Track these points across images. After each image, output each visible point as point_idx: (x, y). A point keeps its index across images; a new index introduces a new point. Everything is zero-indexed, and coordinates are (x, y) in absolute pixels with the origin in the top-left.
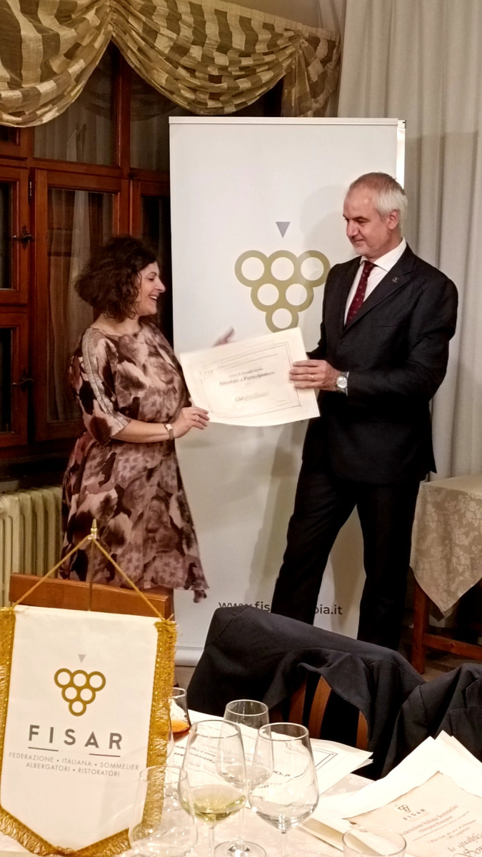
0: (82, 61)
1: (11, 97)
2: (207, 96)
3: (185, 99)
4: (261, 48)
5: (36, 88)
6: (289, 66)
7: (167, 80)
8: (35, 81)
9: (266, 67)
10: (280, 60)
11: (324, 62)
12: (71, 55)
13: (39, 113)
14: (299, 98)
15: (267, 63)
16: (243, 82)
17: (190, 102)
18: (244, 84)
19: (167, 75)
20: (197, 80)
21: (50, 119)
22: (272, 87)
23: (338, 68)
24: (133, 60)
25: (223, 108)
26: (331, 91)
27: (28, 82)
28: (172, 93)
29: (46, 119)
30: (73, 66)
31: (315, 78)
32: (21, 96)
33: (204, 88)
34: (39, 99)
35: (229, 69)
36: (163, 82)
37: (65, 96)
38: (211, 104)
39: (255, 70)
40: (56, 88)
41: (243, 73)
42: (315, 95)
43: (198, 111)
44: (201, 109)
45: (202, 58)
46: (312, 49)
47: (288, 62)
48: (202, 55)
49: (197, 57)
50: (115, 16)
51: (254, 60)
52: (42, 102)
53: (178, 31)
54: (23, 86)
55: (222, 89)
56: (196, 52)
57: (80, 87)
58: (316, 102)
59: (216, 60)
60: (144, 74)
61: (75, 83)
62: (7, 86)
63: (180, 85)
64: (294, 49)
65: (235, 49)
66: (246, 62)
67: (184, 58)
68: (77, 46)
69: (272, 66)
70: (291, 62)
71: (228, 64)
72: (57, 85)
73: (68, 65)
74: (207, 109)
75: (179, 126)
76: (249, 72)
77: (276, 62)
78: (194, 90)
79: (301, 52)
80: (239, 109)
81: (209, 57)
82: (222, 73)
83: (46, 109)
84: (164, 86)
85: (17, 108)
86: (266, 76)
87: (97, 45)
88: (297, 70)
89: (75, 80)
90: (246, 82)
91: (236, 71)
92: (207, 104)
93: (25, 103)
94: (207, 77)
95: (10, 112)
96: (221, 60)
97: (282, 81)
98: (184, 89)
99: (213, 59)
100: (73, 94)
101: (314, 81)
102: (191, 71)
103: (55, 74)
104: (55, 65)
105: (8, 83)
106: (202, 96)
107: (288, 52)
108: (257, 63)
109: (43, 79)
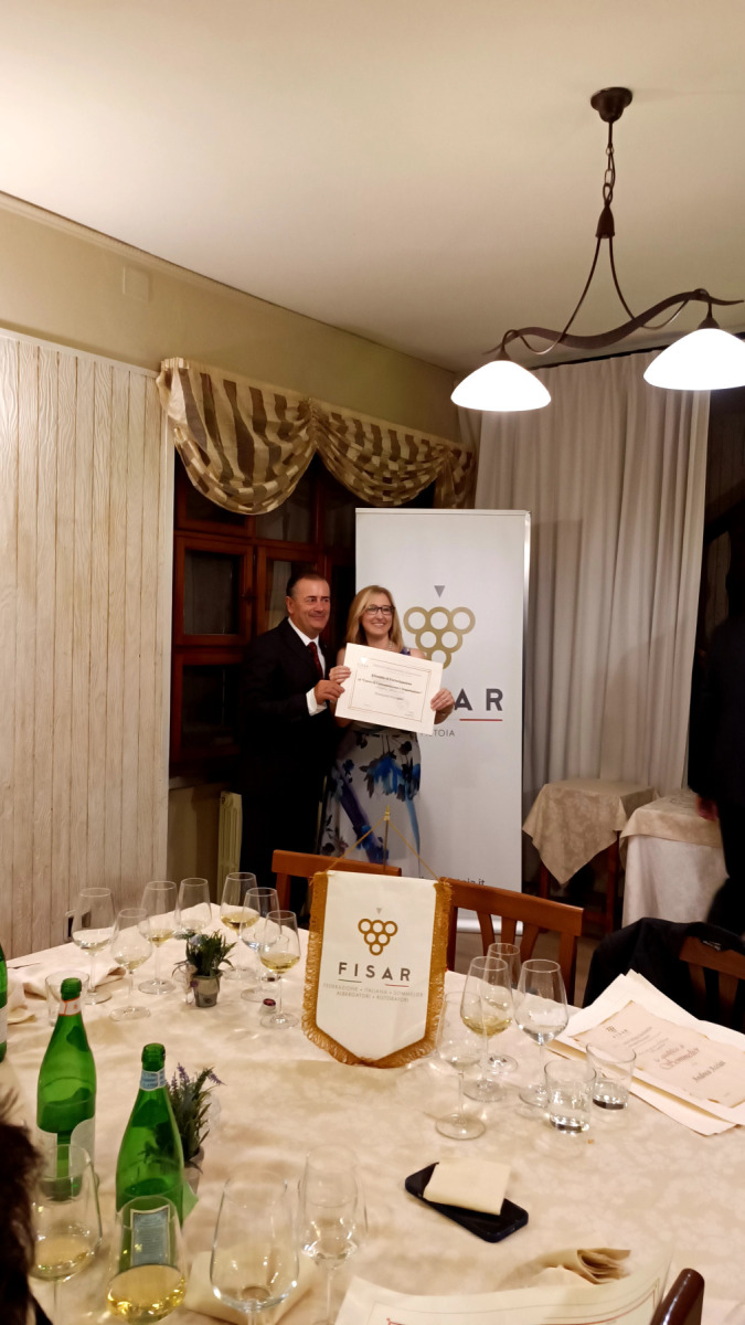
0: (295, 467)
2: (382, 493)
3: (366, 495)
4: (420, 458)
5: (263, 487)
6: (440, 471)
8: (262, 481)
10: (434, 467)
11: (465, 468)
12: (288, 462)
13: (264, 504)
14: (446, 495)
15: (425, 469)
18: (409, 484)
19: (354, 478)
20: (377, 482)
22: (427, 486)
24: (331, 466)
26: (469, 489)
27: (257, 481)
30: (289, 470)
31: (458, 480)
34: (265, 495)
35: (398, 473)
37: (283, 492)
38: (385, 499)
40: (277, 486)
42: (458, 492)
43: (375, 504)
44: (378, 503)
45: (380, 465)
46: (456, 458)
47: (439, 469)
48: (380, 463)
49: (376, 465)
50: (319, 434)
52: (266, 497)
53: (362, 444)
54: (253, 485)
56: (375, 460)
57: (294, 486)
58: (458, 499)
59: (390, 467)
60: (338, 476)
61: (290, 483)
63: (364, 486)
64: (443, 459)
65: (402, 458)
67: (367, 465)
68: (292, 455)
69: (427, 472)
71: (398, 470)
72: (278, 483)
73: (286, 470)
74: (382, 502)
76: (412, 475)
77: (431, 469)
78: (374, 489)
81: (385, 465)
82: (393, 476)
83: (270, 502)
84: (352, 486)
85: (249, 502)
86: (424, 478)
87: (307, 454)
88: (445, 474)
89: (290, 480)
90: (410, 482)
91: (403, 475)
92: (382, 499)
94: (383, 479)
95: (244, 503)
96: (393, 466)
97: (435, 481)
98: (367, 489)
99: (387, 466)
100: (289, 490)
101: (458, 482)
102: (372, 475)
103: (275, 476)
104: (276, 469)
109: (268, 480)
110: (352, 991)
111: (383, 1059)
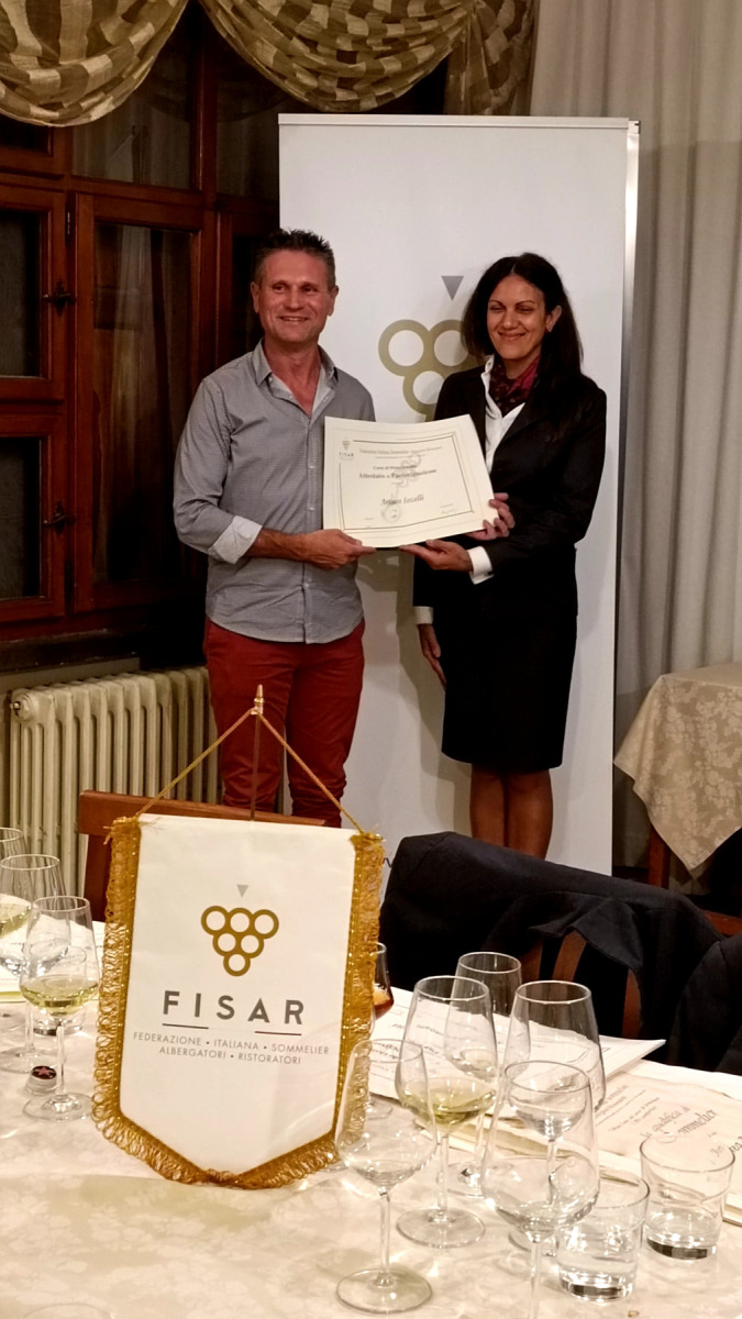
0: (150, 25)
1: (44, 78)
2: (335, 84)
3: (302, 86)
4: (415, 9)
5: (82, 67)
6: (457, 39)
7: (276, 58)
8: (80, 57)
9: (424, 40)
10: (444, 30)
11: (510, 33)
12: (132, 17)
13: (84, 104)
14: (471, 88)
15: (425, 34)
16: (390, 61)
17: (311, 92)
18: (391, 65)
19: (275, 50)
20: (322, 58)
21: (101, 115)
22: (431, 70)
23: (529, 43)
24: (224, 26)
25: (358, 102)
26: (519, 79)
27: (68, 57)
28: (283, 77)
29: (96, 114)
30: (136, 33)
31: (495, 58)
32: (59, 78)
33: (331, 70)
34: (85, 85)
35: (368, 42)
36: (271, 60)
37: (123, 80)
38: (341, 95)
39: (407, 44)
40: (111, 66)
41: (390, 48)
42: (495, 82)
43: (321, 106)
44: (326, 103)
45: (329, 24)
46: (492, 12)
47: (456, 33)
48: (329, 19)
49: (321, 22)
51: (406, 29)
52: (89, 89)
54: (61, 63)
55: (361, 72)
56: (320, 14)
57: (146, 67)
58: (496, 95)
59: (349, 28)
60: (240, 46)
61: (138, 60)
62: (36, 62)
63: (295, 65)
64: (465, 13)
65: (376, 11)
66: (394, 31)
67: (302, 23)
68: (142, 2)
69: (432, 38)
70: (461, 33)
71: (367, 34)
72: (113, 61)
73: (129, 32)
74: (335, 102)
75: (293, 128)
76: (398, 46)
77: (438, 32)
78: (315, 73)
79: (474, 17)
80: (381, 104)
81: (339, 23)
82: (358, 48)
83: (95, 99)
84: (271, 66)
85: (52, 97)
86: (424, 54)
88: (469, 44)
89: (138, 55)
90: (394, 61)
91: (378, 45)
92: (334, 95)
93: (64, 90)
94: (335, 53)
95: (41, 103)
96: (357, 27)
97: (447, 59)
98: (301, 72)
99: (344, 26)
100: (136, 76)
101: (495, 62)
102: (311, 43)
103: (107, 46)
104: (109, 31)
105: (39, 58)
106: (327, 83)
107: (457, 16)
108: (410, 32)
109: (91, 53)
110: (189, 1046)
111: (252, 1172)
